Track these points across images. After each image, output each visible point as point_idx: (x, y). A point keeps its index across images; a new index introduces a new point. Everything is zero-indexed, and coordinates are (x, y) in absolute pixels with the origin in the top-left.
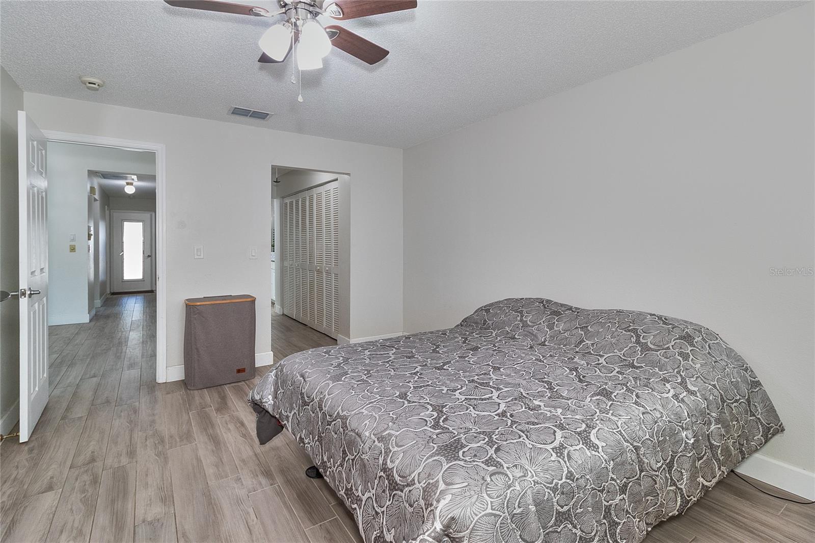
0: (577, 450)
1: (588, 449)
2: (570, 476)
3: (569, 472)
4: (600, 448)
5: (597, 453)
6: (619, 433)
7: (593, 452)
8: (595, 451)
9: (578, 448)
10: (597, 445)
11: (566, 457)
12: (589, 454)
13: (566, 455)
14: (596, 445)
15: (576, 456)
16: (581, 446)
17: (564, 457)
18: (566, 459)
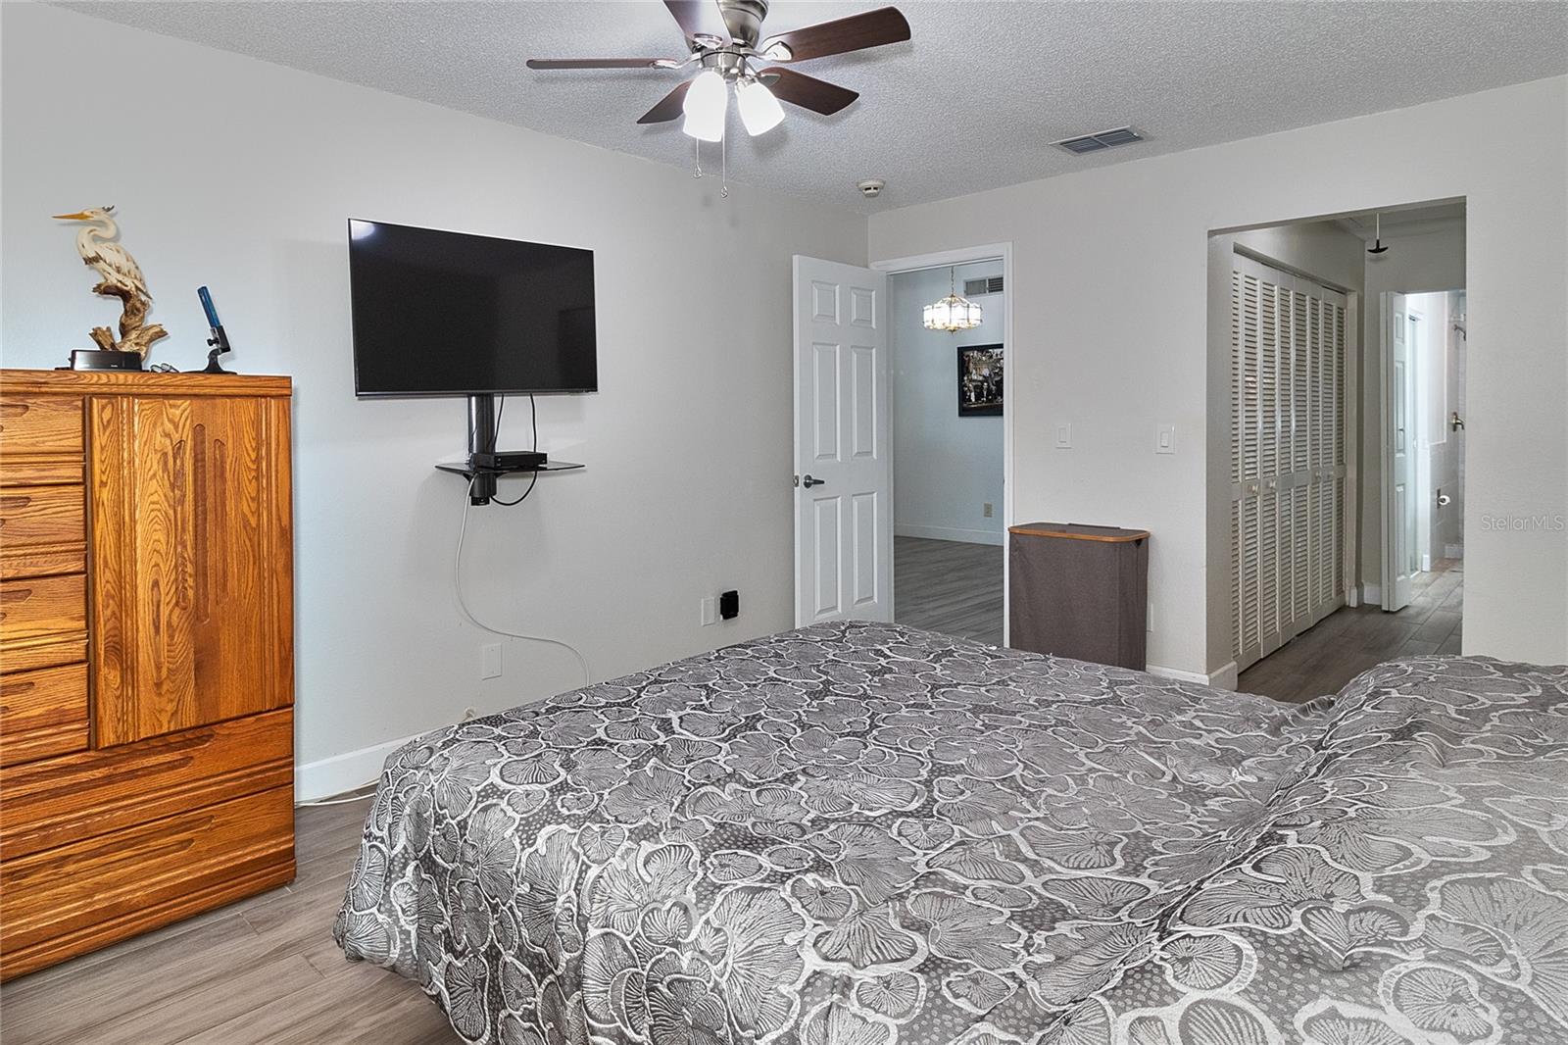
0: (505, 815)
1: (517, 830)
2: (463, 825)
3: (465, 820)
4: (532, 849)
5: (518, 847)
6: (584, 868)
7: (518, 840)
8: (521, 843)
9: (510, 812)
10: (535, 842)
11: (483, 804)
12: (508, 833)
13: (488, 803)
14: (535, 839)
15: (495, 815)
16: (518, 817)
17: (482, 802)
18: (480, 806)
